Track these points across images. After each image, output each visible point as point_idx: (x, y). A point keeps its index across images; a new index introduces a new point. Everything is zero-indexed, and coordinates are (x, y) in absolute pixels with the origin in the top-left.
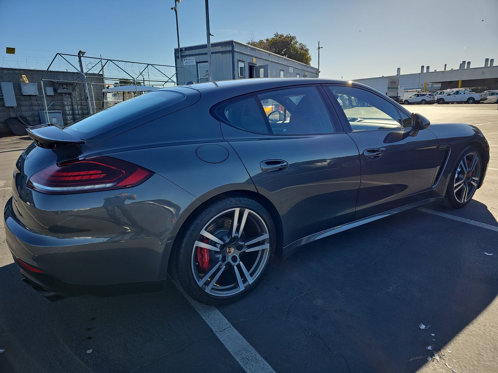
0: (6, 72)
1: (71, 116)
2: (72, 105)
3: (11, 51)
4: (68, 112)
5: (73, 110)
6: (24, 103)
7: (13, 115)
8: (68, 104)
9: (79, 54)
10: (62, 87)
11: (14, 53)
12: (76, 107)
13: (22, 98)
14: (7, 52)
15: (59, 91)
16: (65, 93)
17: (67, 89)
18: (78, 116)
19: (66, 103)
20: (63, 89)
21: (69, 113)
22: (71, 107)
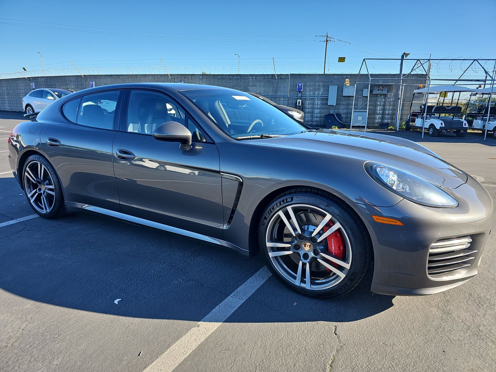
0: (336, 77)
1: (380, 116)
2: (384, 106)
3: (342, 60)
4: (378, 112)
5: (384, 110)
6: (343, 103)
7: (332, 112)
8: (381, 104)
9: (403, 56)
10: (378, 89)
11: (344, 61)
12: (388, 107)
13: (343, 99)
14: (339, 61)
15: (374, 93)
16: (381, 95)
17: (382, 90)
18: (387, 116)
19: (379, 103)
20: (379, 90)
21: (380, 112)
22: (383, 108)
